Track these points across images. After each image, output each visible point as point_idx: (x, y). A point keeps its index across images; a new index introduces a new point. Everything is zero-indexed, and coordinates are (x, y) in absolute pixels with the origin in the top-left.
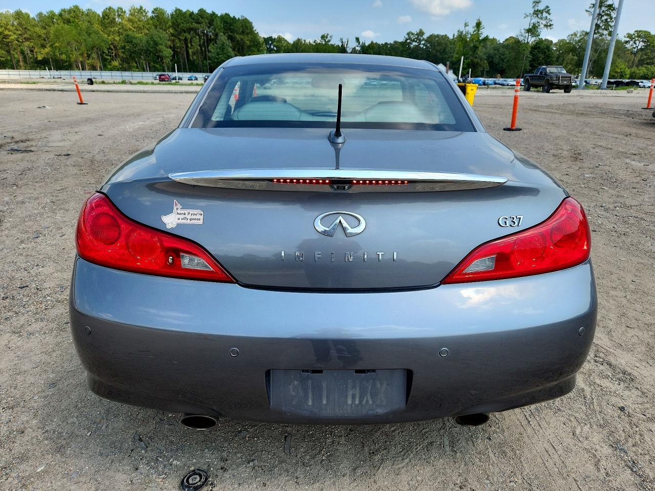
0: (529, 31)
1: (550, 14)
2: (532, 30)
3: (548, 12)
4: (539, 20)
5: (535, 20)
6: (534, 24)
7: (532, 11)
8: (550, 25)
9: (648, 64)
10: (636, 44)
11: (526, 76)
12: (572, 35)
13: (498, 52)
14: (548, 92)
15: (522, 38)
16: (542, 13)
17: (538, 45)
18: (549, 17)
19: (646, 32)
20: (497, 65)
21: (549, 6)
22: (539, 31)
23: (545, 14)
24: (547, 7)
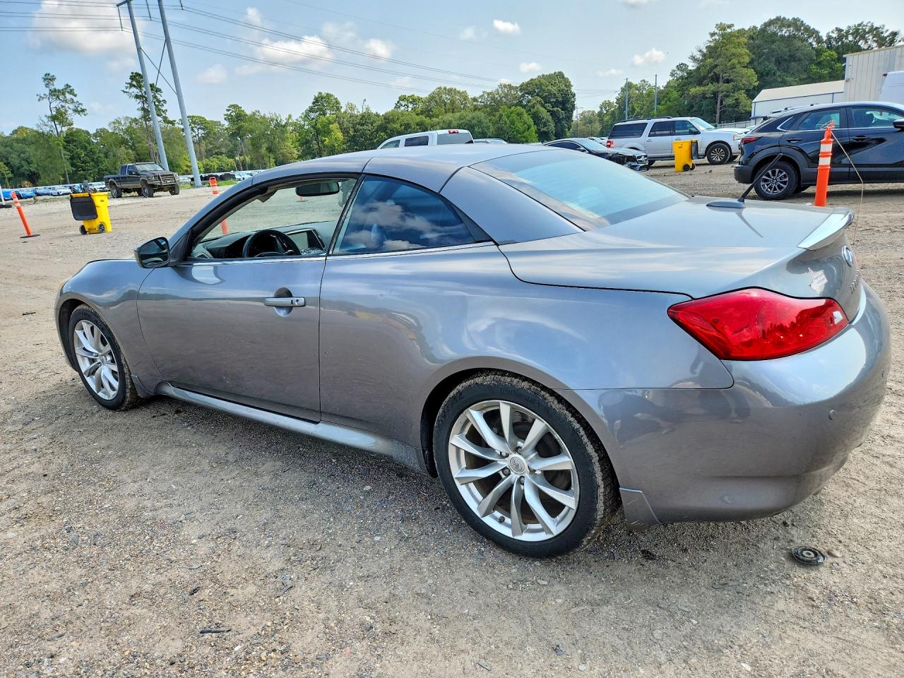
0: (54, 118)
1: (75, 96)
2: (58, 117)
3: (71, 92)
4: (63, 104)
5: (56, 104)
6: (58, 110)
7: (47, 91)
8: (83, 111)
9: (217, 154)
10: (194, 131)
11: (109, 179)
12: (114, 123)
13: (11, 148)
14: (151, 196)
15: (48, 129)
16: (63, 94)
17: (71, 138)
18: (75, 99)
19: (200, 117)
20: (18, 168)
21: (70, 84)
22: (69, 118)
23: (68, 96)
24: (68, 86)
